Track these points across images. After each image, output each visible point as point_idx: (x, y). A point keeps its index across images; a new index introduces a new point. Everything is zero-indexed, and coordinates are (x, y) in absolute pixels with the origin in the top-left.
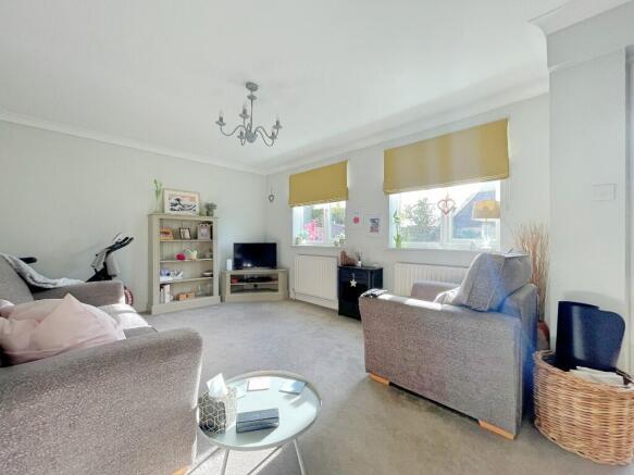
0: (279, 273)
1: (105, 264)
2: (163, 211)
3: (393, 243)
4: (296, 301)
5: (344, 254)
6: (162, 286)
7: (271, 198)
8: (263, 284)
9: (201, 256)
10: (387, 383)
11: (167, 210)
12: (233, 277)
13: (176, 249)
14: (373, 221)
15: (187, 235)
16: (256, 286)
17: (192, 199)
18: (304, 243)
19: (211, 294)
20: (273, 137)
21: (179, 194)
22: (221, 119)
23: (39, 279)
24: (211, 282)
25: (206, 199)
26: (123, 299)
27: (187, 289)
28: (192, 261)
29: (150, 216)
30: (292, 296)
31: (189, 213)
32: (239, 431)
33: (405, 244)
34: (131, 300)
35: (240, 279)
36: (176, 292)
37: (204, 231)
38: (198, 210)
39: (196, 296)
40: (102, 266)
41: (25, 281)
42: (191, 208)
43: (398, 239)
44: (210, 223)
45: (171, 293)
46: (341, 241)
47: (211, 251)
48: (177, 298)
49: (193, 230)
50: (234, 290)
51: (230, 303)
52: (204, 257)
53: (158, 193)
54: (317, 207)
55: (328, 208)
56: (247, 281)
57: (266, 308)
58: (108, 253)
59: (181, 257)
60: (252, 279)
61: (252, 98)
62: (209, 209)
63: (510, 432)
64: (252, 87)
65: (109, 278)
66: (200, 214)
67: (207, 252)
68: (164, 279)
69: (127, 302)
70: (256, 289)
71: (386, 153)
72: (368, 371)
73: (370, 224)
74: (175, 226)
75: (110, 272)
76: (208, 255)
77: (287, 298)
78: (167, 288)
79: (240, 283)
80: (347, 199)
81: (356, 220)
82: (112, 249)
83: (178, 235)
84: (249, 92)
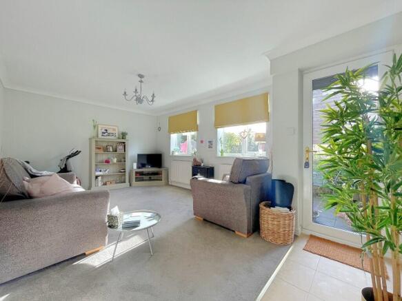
0: (163, 170)
1: (65, 165)
2: (97, 136)
3: (219, 154)
4: (172, 186)
5: (195, 160)
6: (97, 177)
7: (159, 129)
8: (154, 176)
9: (119, 161)
10: (202, 219)
11: (100, 136)
12: (137, 173)
13: (104, 157)
14: (210, 142)
15: (111, 150)
16: (150, 178)
17: (114, 130)
18: (176, 154)
19: (125, 182)
20: (152, 101)
21: (107, 127)
22: (125, 93)
23: (34, 171)
24: (125, 175)
25: (122, 130)
26: (75, 182)
27: (111, 179)
28: (114, 164)
29: (90, 139)
30: (170, 183)
31: (113, 137)
32: (124, 228)
33: (225, 155)
34: (80, 183)
35: (141, 174)
36: (105, 181)
37: (121, 147)
38: (117, 136)
39: (116, 183)
40: (64, 166)
41: (27, 171)
42: (113, 134)
43: (222, 152)
44: (124, 143)
45: (102, 181)
46: (195, 153)
47: (125, 158)
48: (105, 184)
49: (114, 146)
50: (137, 180)
51: (135, 187)
52: (121, 161)
53: (94, 127)
54: (184, 134)
55: (189, 134)
56: (145, 175)
57: (154, 189)
58: (68, 159)
59: (107, 162)
60: (148, 174)
61: (141, 82)
62: (124, 135)
63: (245, 234)
64: (141, 76)
65: (68, 172)
66: (119, 138)
67: (122, 160)
68: (98, 173)
69: (77, 183)
70: (150, 179)
71: (216, 107)
72: (195, 214)
73: (208, 144)
74: (105, 145)
75: (69, 169)
76: (123, 160)
77: (167, 184)
78: (100, 178)
79: (140, 176)
80: (197, 130)
81: (202, 142)
82: (69, 157)
83: (106, 150)
84: (139, 79)
